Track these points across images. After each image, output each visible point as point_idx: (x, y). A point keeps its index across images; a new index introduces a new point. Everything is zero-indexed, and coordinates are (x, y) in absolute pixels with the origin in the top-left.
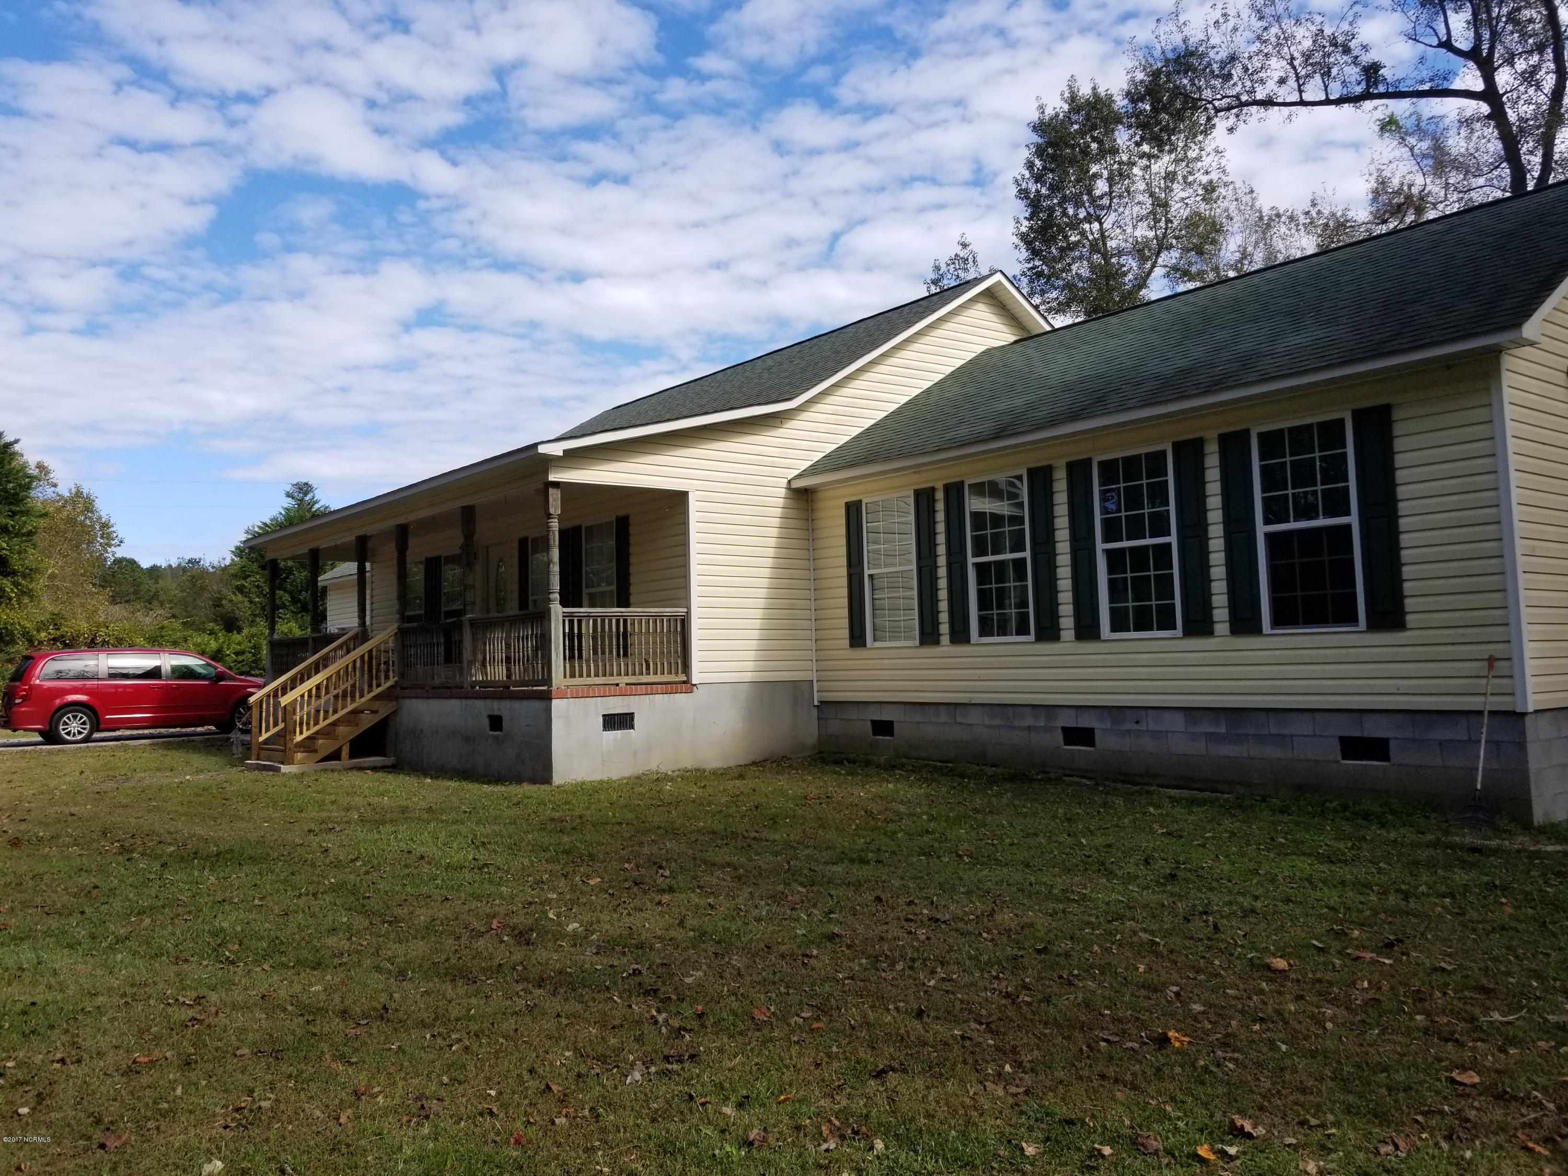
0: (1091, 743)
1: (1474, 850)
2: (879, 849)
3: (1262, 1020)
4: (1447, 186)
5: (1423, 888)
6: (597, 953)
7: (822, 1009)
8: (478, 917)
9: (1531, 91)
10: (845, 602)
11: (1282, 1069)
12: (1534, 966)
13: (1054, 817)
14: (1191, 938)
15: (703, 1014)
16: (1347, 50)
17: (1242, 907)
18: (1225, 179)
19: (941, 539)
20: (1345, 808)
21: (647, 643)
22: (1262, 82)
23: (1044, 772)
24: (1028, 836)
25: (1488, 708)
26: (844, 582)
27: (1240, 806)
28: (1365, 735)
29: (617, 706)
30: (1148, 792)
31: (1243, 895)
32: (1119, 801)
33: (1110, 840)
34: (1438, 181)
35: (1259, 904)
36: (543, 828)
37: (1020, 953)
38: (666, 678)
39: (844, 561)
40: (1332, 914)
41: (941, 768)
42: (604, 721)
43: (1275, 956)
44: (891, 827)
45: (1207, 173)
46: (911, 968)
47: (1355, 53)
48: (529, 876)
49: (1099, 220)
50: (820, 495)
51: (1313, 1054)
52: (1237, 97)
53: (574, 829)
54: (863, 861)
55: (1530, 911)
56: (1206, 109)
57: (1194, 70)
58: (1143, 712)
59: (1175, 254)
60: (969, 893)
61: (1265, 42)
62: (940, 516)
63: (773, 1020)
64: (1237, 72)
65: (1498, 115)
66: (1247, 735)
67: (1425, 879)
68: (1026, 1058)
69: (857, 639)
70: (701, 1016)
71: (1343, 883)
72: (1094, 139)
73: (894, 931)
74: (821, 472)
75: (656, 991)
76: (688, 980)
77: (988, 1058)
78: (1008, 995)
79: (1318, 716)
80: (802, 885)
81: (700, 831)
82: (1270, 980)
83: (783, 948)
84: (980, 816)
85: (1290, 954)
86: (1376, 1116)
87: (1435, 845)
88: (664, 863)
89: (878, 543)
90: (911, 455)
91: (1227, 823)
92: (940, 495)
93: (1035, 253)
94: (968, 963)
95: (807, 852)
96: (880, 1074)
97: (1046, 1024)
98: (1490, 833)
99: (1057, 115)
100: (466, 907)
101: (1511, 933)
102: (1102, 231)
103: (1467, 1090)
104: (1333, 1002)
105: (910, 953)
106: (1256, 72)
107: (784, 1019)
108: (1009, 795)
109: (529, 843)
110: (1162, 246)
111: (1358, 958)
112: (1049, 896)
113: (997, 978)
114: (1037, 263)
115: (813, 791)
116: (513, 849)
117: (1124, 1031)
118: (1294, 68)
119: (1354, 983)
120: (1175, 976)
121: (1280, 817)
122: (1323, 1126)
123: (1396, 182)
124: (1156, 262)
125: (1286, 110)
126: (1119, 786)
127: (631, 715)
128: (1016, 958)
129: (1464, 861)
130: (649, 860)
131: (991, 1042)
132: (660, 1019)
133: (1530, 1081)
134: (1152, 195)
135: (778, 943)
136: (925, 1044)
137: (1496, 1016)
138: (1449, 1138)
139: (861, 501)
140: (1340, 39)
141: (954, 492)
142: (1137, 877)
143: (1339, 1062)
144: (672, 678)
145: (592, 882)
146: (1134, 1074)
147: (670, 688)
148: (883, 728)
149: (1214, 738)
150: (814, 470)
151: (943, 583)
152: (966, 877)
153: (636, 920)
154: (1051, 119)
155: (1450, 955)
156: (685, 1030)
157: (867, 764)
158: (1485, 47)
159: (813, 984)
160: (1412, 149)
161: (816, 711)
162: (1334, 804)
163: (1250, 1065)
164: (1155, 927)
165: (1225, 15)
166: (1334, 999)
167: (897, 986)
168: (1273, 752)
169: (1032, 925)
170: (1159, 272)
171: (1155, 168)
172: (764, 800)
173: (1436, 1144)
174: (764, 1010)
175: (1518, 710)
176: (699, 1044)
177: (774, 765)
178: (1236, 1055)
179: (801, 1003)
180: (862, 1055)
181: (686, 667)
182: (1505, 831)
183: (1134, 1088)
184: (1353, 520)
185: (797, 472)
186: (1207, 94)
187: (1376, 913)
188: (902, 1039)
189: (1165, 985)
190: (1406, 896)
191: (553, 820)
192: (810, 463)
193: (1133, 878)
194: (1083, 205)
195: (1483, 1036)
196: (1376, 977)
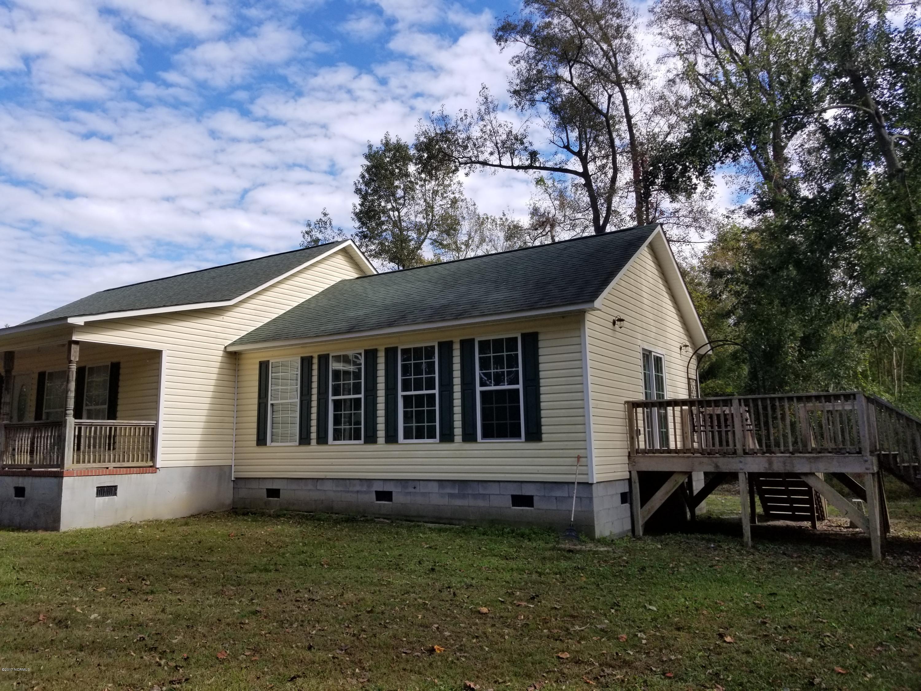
0: (390, 499)
1: (570, 551)
2: (276, 564)
3: (477, 637)
4: (565, 216)
5: (548, 570)
6: (114, 630)
7: (256, 651)
8: (28, 614)
9: (603, 176)
10: (255, 419)
11: (486, 659)
12: (593, 604)
13: (371, 541)
14: (443, 600)
15: (188, 658)
16: (522, 143)
17: (466, 584)
18: (462, 198)
19: (315, 385)
20: (513, 531)
21: (129, 442)
22: (482, 152)
23: (364, 516)
24: (358, 552)
25: (577, 481)
26: (256, 407)
27: (463, 532)
28: (523, 494)
29: (106, 481)
30: (418, 526)
31: (467, 577)
32: (404, 531)
33: (401, 552)
34: (561, 213)
35: (474, 582)
36: (60, 558)
37: (359, 614)
38: (140, 464)
39: (256, 395)
40: (507, 585)
41: (307, 516)
42: (97, 490)
43: (482, 606)
44: (282, 550)
45: (453, 193)
46: (302, 626)
47: (526, 145)
48: (57, 588)
49: (398, 210)
50: (243, 356)
51: (500, 651)
52: (470, 158)
53: (82, 558)
54: (267, 570)
55: (593, 580)
56: (455, 162)
57: (450, 141)
58: (418, 482)
59: (436, 233)
60: (329, 584)
61: (484, 132)
62: (315, 373)
63: (229, 658)
64: (470, 145)
65: (588, 185)
66: (468, 494)
67: (548, 566)
68: (367, 665)
69: (261, 440)
70: (186, 659)
71: (512, 569)
72: (397, 167)
73: (290, 607)
74: (246, 343)
75: (156, 648)
76: (174, 641)
77: (347, 666)
78: (354, 635)
79: (502, 484)
80: (232, 585)
81: (166, 557)
82: (480, 618)
83: (228, 620)
84: (331, 542)
85: (489, 605)
86: (527, 676)
87: (553, 549)
88: (145, 577)
89: (278, 385)
90: (300, 338)
91: (458, 541)
92: (315, 361)
93: (363, 224)
94: (332, 621)
95: (233, 567)
96: (292, 679)
97: (375, 647)
98: (577, 543)
99: (378, 152)
100: (18, 608)
101: (585, 589)
102: (399, 216)
103: (565, 661)
104: (508, 626)
105: (300, 617)
106: (479, 147)
107: (235, 657)
108: (347, 529)
109: (53, 568)
110: (430, 228)
111: (519, 605)
112: (372, 583)
113: (348, 627)
114: (364, 230)
115: (233, 532)
116: (44, 571)
117: (413, 648)
118: (498, 148)
119: (517, 617)
120: (436, 620)
121: (482, 537)
122: (505, 682)
123: (542, 211)
124: (426, 236)
125: (493, 168)
126: (404, 523)
127: (115, 487)
128: (357, 616)
129: (565, 557)
130: (136, 576)
131: (348, 659)
132: (163, 662)
133: (589, 654)
134: (425, 200)
135: (225, 618)
136: (314, 662)
137: (577, 628)
138: (556, 682)
139: (269, 361)
140: (519, 137)
141: (324, 359)
142: (415, 571)
143: (511, 654)
144: (144, 464)
145: (100, 590)
146: (420, 667)
147: (142, 470)
148: (274, 493)
149: (451, 496)
150: (241, 341)
151: (314, 410)
152: (326, 576)
153: (135, 610)
154: (375, 153)
155: (559, 602)
156: (179, 667)
157: (263, 514)
158: (584, 151)
159: (248, 638)
160: (550, 195)
161: (232, 484)
162: (508, 529)
163: (471, 658)
164: (425, 596)
165: (466, 115)
166: (509, 625)
167: (295, 636)
168: (480, 503)
169: (363, 599)
170: (427, 242)
171: (428, 187)
172: (204, 538)
173: (551, 685)
174: (223, 652)
175: (590, 482)
176: (189, 674)
177: (205, 517)
178: (466, 654)
179: (243, 648)
180: (281, 670)
181: (153, 457)
182: (584, 542)
183: (420, 673)
184: (520, 386)
185: (230, 342)
186: (455, 154)
187: (526, 583)
188: (302, 661)
189: (432, 624)
190: (540, 574)
191: (67, 553)
192: (239, 337)
193: (413, 572)
194: (390, 201)
195: (571, 637)
196: (527, 613)
